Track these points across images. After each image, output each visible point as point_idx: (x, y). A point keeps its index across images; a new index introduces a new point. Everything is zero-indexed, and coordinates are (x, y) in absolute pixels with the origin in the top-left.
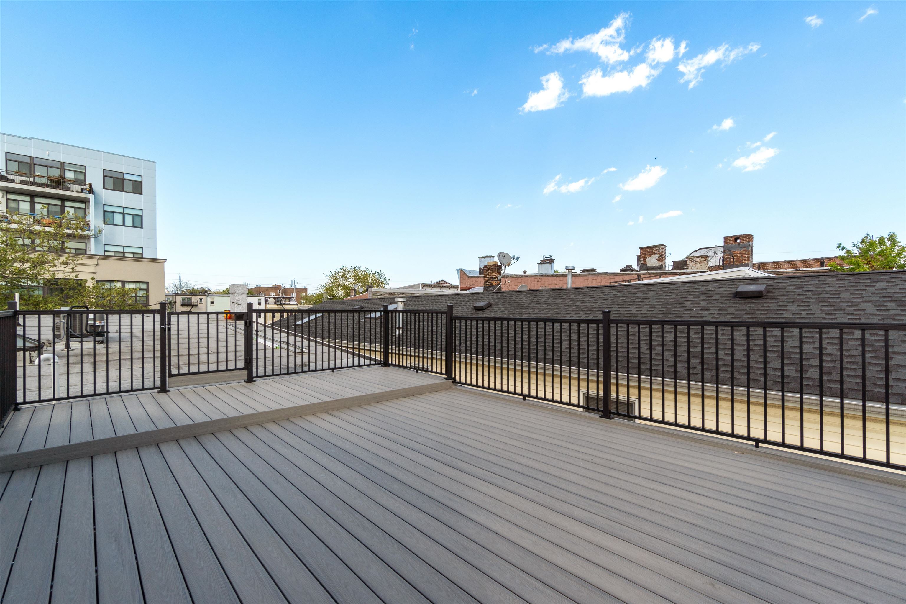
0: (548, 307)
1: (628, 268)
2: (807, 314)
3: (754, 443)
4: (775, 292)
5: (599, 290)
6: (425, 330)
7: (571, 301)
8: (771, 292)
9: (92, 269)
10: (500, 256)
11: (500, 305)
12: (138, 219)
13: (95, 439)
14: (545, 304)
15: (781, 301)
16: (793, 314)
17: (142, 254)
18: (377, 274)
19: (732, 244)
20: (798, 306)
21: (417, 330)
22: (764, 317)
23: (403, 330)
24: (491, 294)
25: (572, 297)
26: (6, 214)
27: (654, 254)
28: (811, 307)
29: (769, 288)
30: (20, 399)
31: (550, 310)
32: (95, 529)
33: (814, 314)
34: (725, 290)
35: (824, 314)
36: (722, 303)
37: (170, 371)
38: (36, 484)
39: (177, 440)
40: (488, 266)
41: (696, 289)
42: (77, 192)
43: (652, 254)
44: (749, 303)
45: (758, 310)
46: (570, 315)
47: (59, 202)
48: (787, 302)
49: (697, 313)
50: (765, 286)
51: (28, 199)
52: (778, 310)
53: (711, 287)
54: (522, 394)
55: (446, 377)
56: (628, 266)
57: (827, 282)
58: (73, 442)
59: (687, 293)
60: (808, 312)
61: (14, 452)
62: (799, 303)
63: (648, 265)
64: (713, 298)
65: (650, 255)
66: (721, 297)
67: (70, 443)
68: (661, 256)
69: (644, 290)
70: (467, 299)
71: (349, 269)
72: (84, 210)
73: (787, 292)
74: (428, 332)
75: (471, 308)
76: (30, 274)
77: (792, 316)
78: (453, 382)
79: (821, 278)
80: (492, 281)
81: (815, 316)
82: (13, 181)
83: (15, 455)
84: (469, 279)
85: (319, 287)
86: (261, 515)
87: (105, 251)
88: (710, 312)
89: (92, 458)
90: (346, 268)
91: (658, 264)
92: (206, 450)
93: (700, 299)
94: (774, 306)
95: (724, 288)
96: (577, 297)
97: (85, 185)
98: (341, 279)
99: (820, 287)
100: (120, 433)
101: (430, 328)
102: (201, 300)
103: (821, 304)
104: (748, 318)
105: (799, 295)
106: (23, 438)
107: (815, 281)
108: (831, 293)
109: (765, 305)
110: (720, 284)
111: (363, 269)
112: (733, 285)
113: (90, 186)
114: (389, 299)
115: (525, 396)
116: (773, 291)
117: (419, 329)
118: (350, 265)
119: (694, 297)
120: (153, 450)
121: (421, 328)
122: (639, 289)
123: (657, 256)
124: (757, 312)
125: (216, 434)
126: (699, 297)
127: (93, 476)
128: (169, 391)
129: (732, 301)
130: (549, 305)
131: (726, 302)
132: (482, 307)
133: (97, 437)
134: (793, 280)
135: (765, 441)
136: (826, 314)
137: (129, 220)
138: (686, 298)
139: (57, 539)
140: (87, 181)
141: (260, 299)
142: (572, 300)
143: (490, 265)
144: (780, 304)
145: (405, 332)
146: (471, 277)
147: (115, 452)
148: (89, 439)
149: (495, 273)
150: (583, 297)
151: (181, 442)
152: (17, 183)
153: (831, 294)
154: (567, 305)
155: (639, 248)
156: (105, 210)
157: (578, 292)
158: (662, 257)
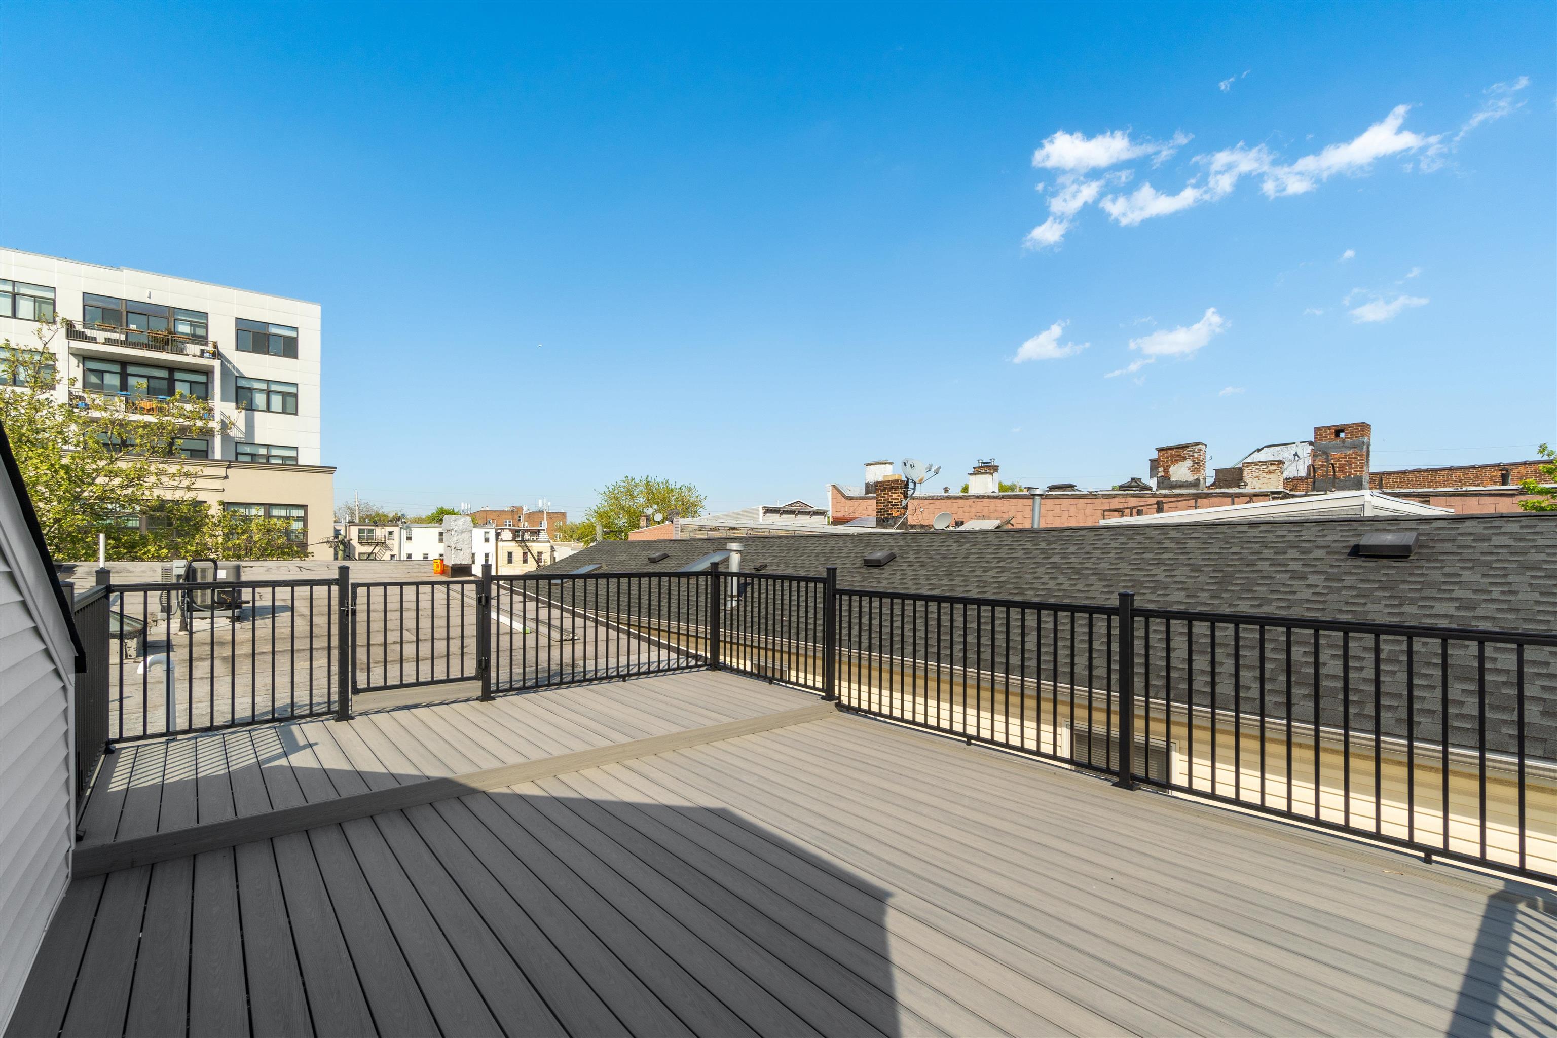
0: (1001, 564)
1: (1134, 484)
2: (1503, 592)
3: (1422, 855)
4: (1434, 547)
5: (1093, 534)
6: (778, 602)
7: (1042, 554)
8: (1428, 547)
9: (217, 484)
10: (905, 464)
11: (912, 558)
12: (290, 400)
13: (240, 816)
14: (994, 558)
15: (1448, 564)
16: (1475, 591)
17: (296, 459)
18: (684, 489)
19: (1331, 441)
20: (1484, 575)
21: (763, 600)
22: (1417, 595)
23: (738, 601)
24: (894, 537)
25: (1043, 545)
26: (82, 395)
27: (1184, 459)
28: (1510, 579)
29: (1421, 538)
30: (114, 733)
31: (1003, 570)
32: (249, 1002)
33: (1516, 593)
34: (1335, 541)
35: (1537, 594)
36: (1332, 566)
37: (354, 682)
38: (146, 903)
39: (371, 817)
40: (885, 482)
41: (1277, 537)
42: (194, 356)
43: (1180, 460)
44: (1384, 567)
45: (1404, 582)
46: (1041, 581)
47: (164, 374)
48: (1461, 567)
49: (1284, 584)
50: (1414, 534)
51: (117, 368)
52: (1444, 583)
53: (1309, 534)
54: (964, 734)
55: (824, 694)
56: (1133, 479)
57: (1537, 530)
58: (204, 822)
59: (1261, 544)
60: (1506, 589)
61: (109, 841)
62: (1485, 570)
63: (1173, 479)
64: (1312, 556)
65: (1177, 461)
66: (1327, 553)
67: (198, 823)
68: (1196, 463)
69: (1179, 535)
70: (849, 544)
71: (637, 481)
72: (204, 386)
73: (1459, 547)
74: (782, 604)
75: (859, 563)
76: (120, 495)
77: (1473, 597)
78: (836, 705)
79: (1525, 522)
80: (892, 508)
81: (1521, 596)
82: (93, 340)
83: (112, 846)
84: (847, 501)
85: (587, 512)
86: (529, 981)
87: (237, 454)
88: (1308, 582)
89: (234, 850)
90: (633, 479)
91: (1191, 478)
92: (423, 839)
93: (1286, 556)
94: (1436, 575)
95: (1333, 536)
96: (1052, 546)
97: (206, 345)
98: (624, 498)
99: (1526, 540)
100: (279, 807)
101: (786, 597)
102: (390, 533)
103: (1528, 573)
104: (1385, 596)
105: (1482, 553)
106: (122, 812)
107: (1513, 527)
108: (1547, 551)
109: (1416, 572)
110: (1324, 527)
111: (659, 480)
112: (1349, 530)
113: (215, 346)
114: (712, 541)
115: (970, 738)
116: (1431, 545)
117: (767, 598)
118: (639, 475)
119: (1276, 553)
120: (334, 836)
121: (771, 596)
122: (1168, 533)
123: (1189, 463)
124: (1401, 586)
125: (436, 805)
126: (1285, 553)
127: (238, 887)
128: (353, 718)
129: (1349, 563)
130: (1001, 559)
131: (1338, 564)
132: (879, 561)
133: (243, 813)
134: (1468, 523)
135: (1445, 852)
136: (1541, 593)
137: (277, 401)
138: (1259, 553)
139: (188, 1020)
140: (210, 339)
141: (488, 532)
142: (1043, 551)
143: (888, 481)
144: (1447, 570)
145: (742, 603)
146: (851, 498)
147: (271, 839)
148: (229, 816)
149: (896, 495)
150: (1064, 547)
151: (378, 819)
152: (100, 343)
153: (1548, 554)
154: (1035, 560)
155: (1156, 449)
156: (239, 385)
157: (1054, 536)
158: (1198, 465)
